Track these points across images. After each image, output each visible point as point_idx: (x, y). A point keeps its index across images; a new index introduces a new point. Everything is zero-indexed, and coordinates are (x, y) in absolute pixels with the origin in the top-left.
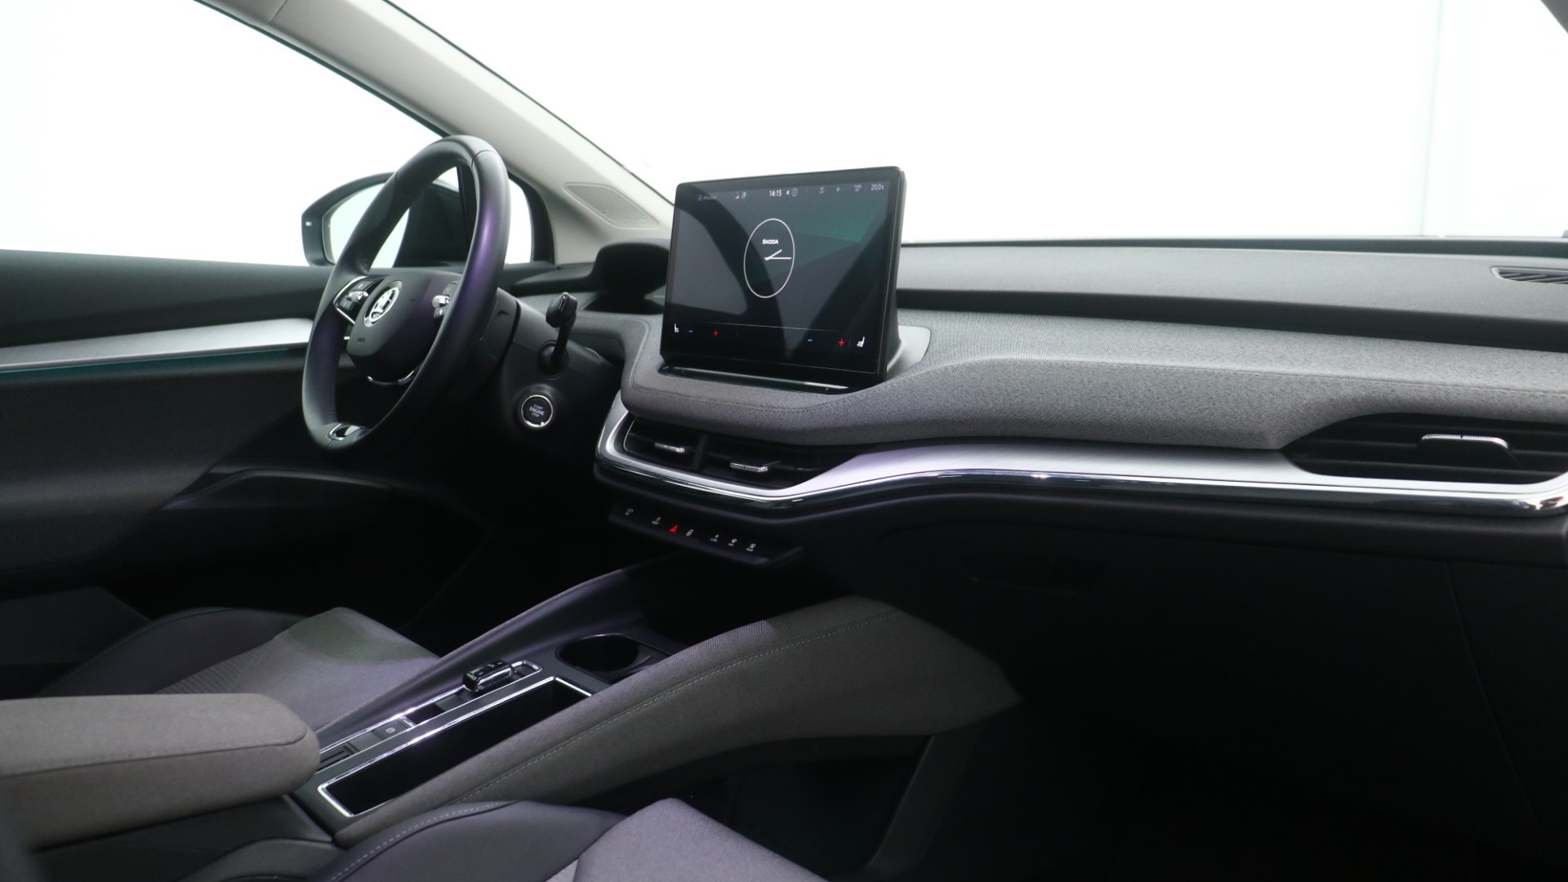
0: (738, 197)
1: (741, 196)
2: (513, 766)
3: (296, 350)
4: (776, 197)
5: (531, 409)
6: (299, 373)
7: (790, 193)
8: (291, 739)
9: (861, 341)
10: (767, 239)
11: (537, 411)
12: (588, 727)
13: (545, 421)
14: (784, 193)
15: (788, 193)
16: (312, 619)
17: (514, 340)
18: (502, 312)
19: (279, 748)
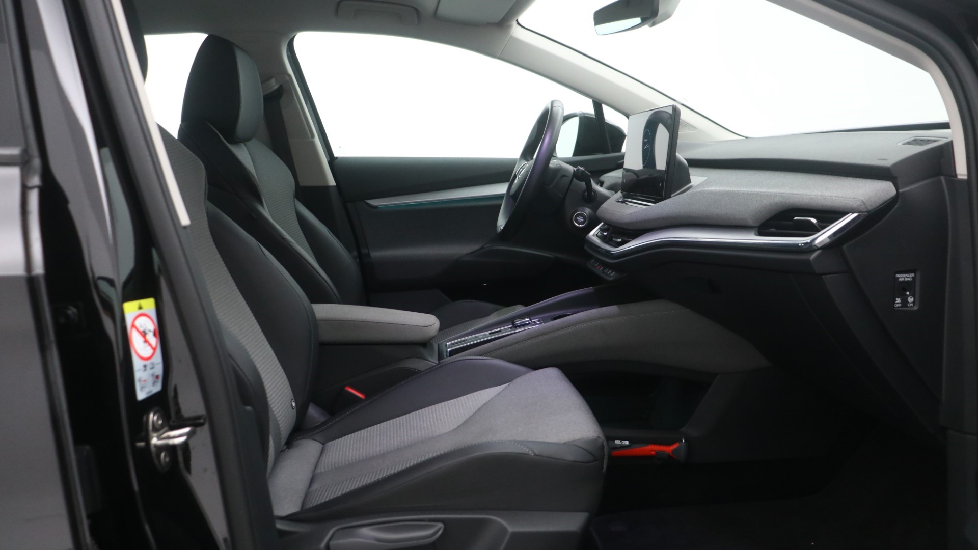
2: (502, 348)
3: (500, 197)
5: (578, 218)
6: (500, 206)
8: (426, 325)
11: (580, 219)
12: (532, 338)
13: (582, 224)
16: (507, 308)
17: (571, 188)
18: (564, 176)
19: (421, 327)
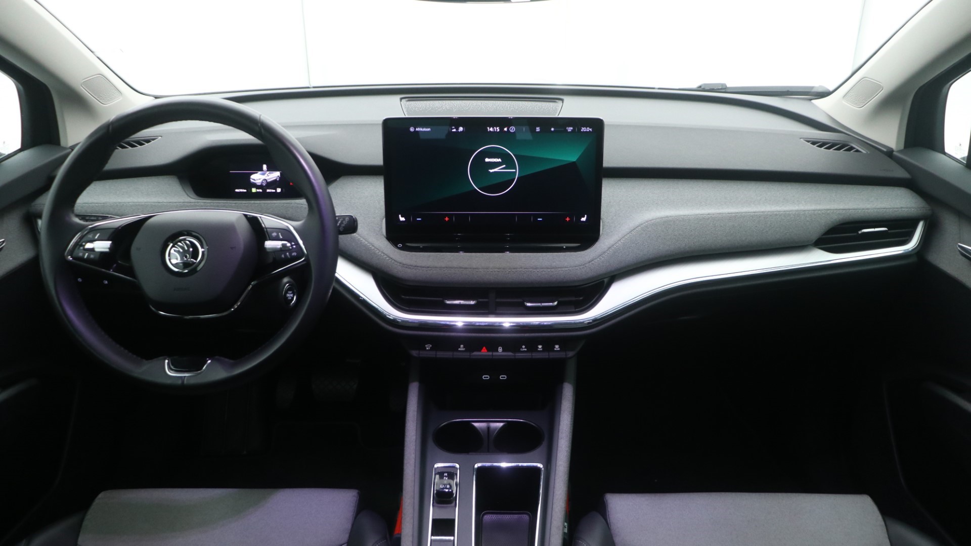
0: (454, 130)
1: (457, 129)
4: (494, 132)
7: (508, 129)
9: (584, 217)
10: (489, 158)
14: (502, 129)
15: (506, 129)
